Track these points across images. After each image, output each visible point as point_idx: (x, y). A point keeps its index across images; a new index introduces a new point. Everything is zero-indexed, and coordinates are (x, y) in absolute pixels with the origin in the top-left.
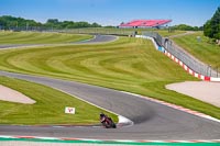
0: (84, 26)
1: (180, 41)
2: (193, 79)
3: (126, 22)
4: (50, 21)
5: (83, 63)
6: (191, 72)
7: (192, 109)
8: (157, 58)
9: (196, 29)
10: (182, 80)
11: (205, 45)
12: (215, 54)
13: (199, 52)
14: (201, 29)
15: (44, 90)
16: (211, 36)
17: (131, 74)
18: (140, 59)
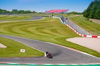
0: (29, 12)
1: (73, 19)
2: (78, 36)
3: (48, 11)
4: (13, 10)
5: (29, 29)
6: (77, 33)
7: (78, 50)
8: (62, 27)
9: (80, 14)
10: (74, 37)
11: (84, 21)
12: (89, 25)
13: (81, 24)
14: (82, 13)
15: (10, 41)
16: (87, 17)
17: (50, 34)
18: (54, 27)
